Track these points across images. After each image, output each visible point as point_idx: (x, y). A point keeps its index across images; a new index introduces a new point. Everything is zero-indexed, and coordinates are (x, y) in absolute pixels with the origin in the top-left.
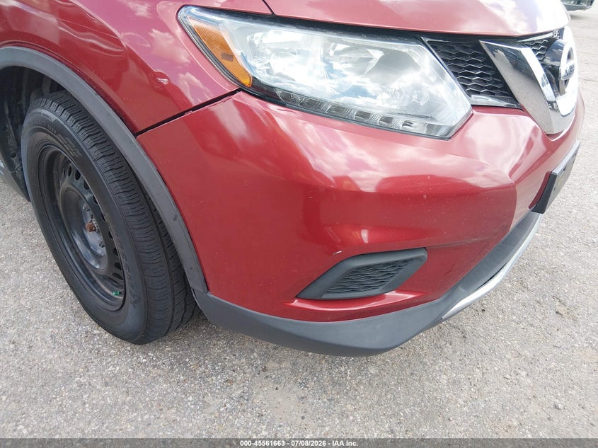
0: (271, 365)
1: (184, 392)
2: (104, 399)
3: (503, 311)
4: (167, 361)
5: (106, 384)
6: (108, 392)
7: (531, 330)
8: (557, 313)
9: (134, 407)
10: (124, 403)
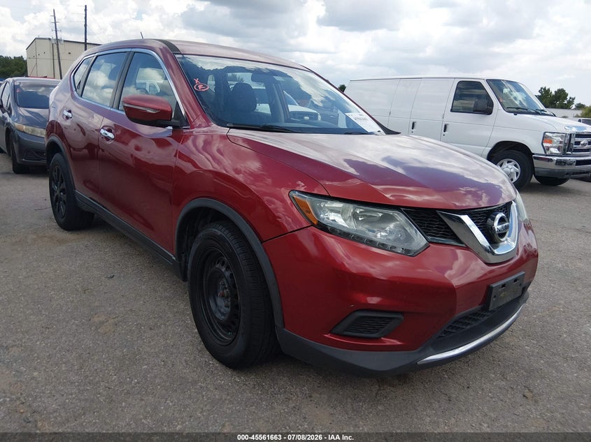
0: (315, 395)
1: (261, 399)
2: (214, 395)
3: (483, 390)
4: (252, 383)
5: (216, 389)
6: (216, 392)
7: (500, 403)
8: (524, 396)
9: (231, 402)
10: (225, 399)
